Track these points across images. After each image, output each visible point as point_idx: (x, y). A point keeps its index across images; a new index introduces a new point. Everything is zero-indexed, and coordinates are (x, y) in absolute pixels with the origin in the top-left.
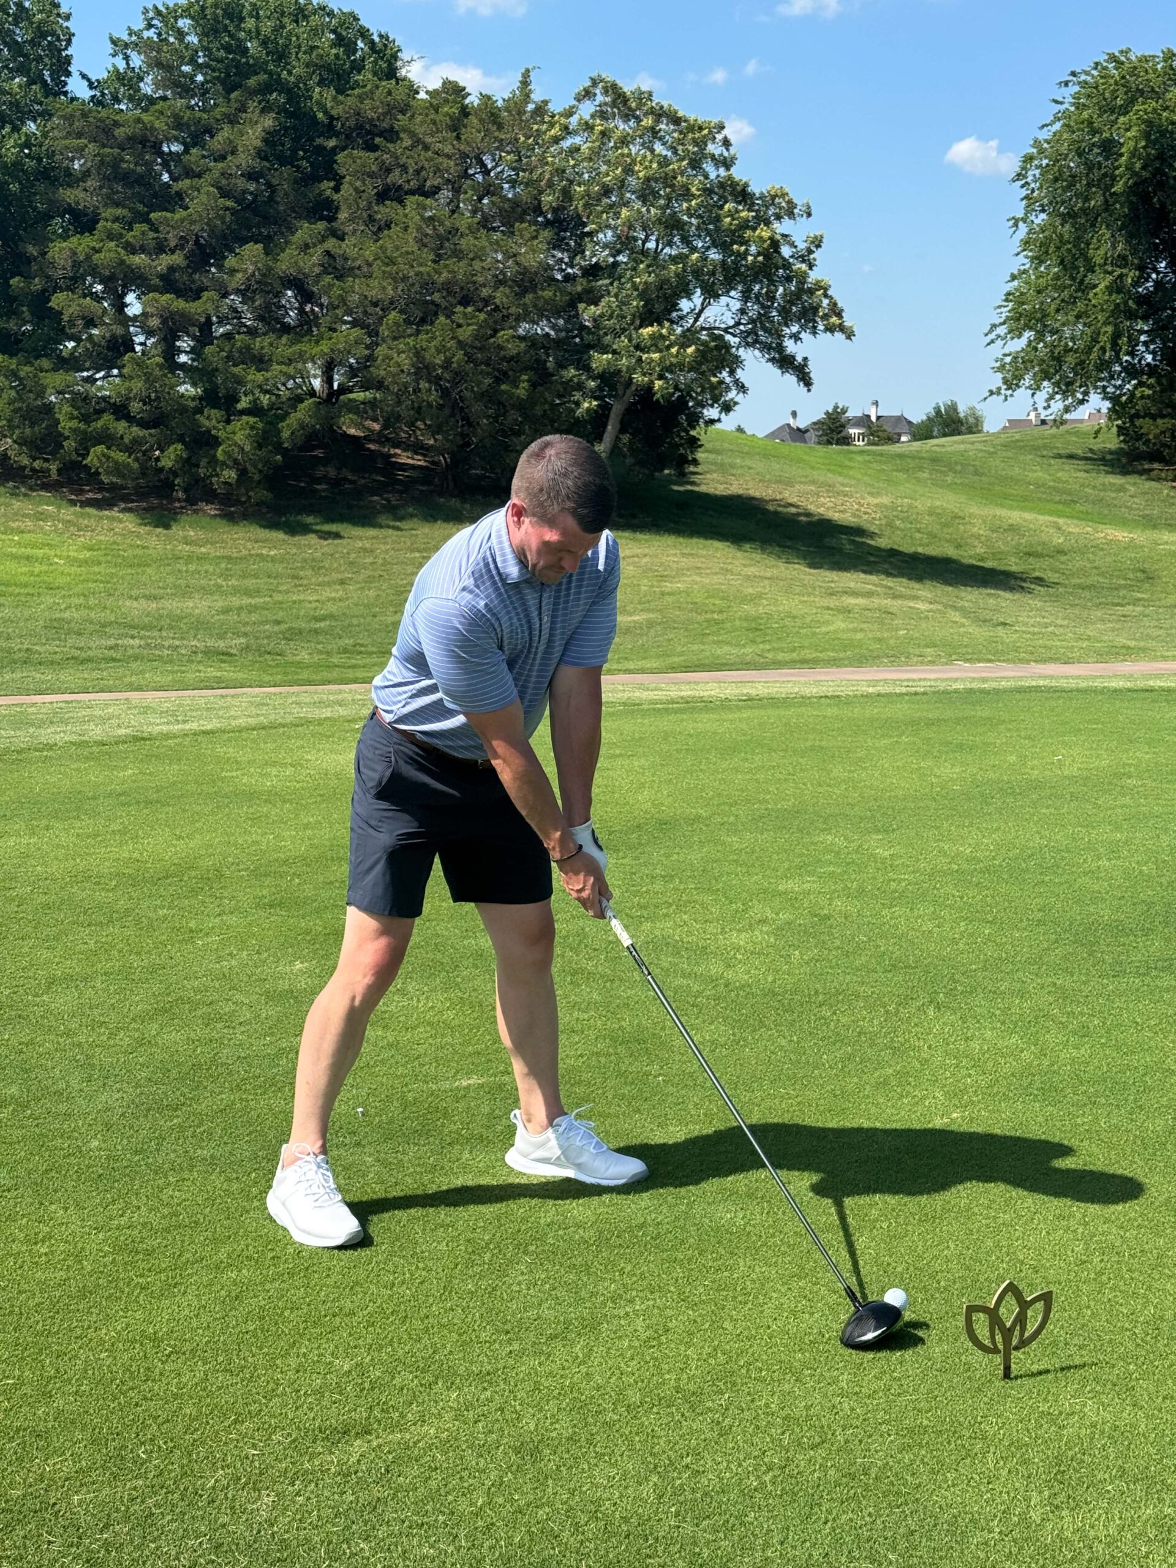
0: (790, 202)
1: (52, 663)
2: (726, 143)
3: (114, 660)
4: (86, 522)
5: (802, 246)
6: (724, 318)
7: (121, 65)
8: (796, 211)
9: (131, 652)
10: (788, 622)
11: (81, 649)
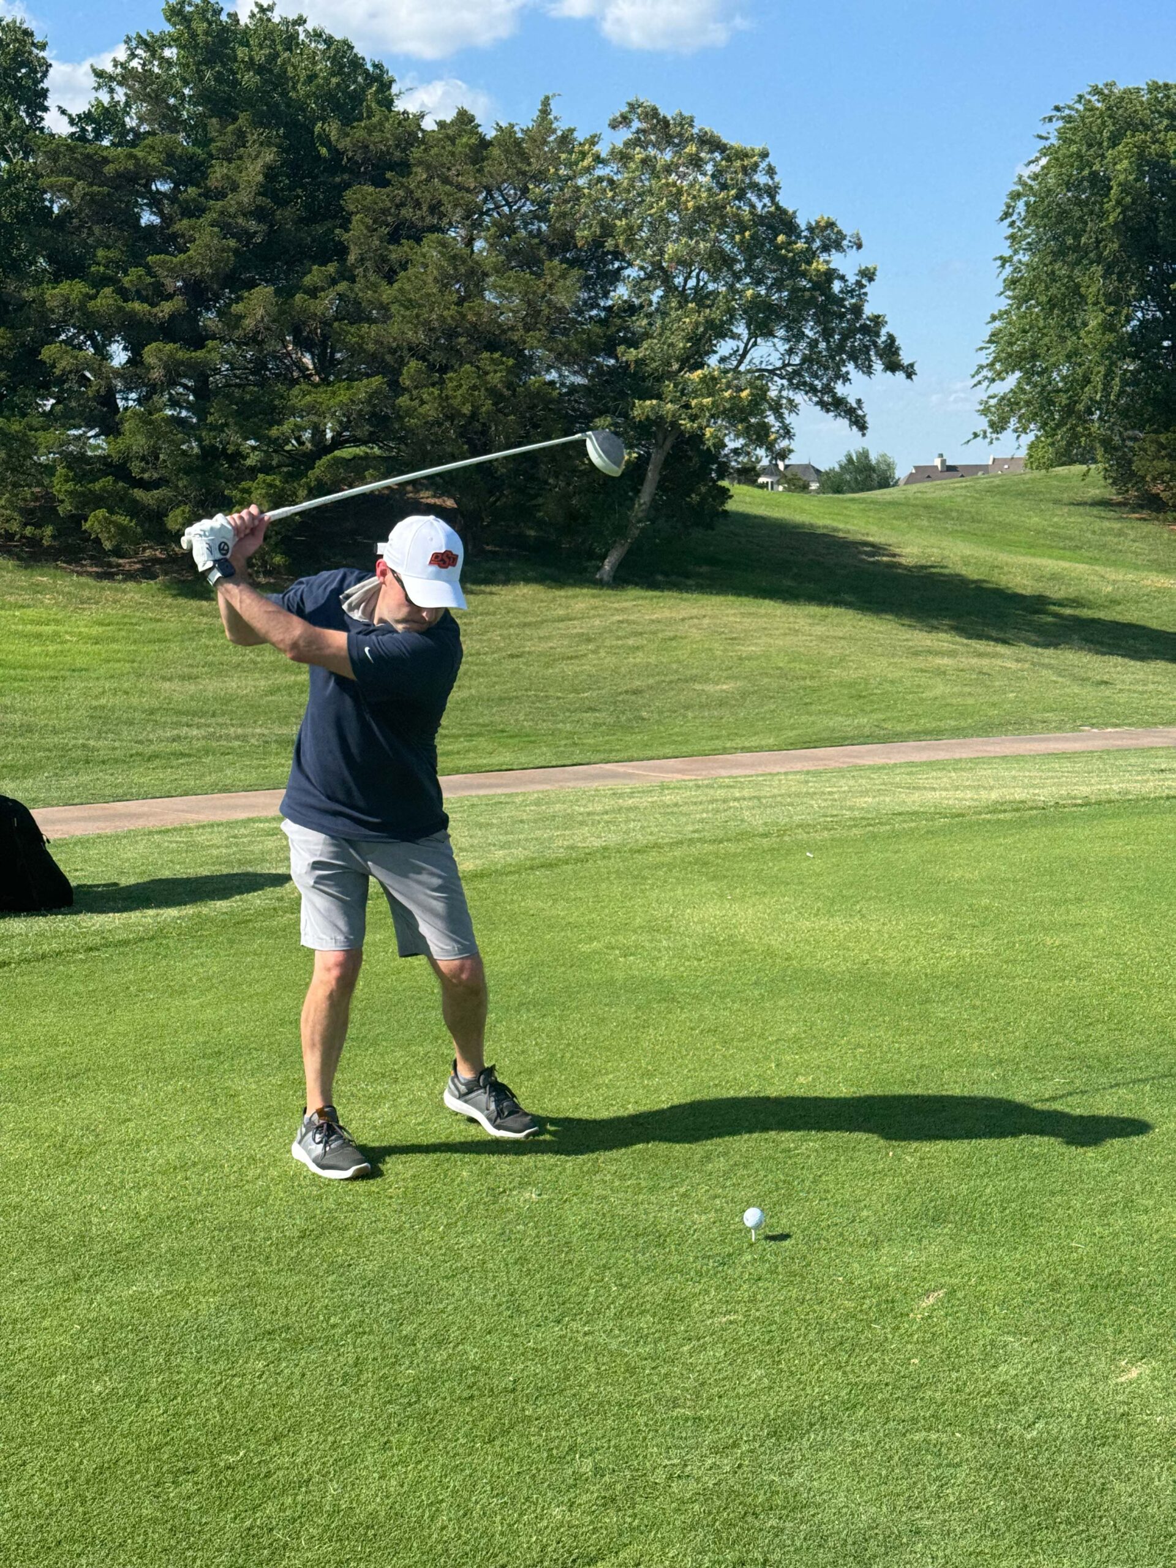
0: (839, 232)
1: (116, 761)
2: (771, 171)
3: (183, 755)
4: (86, 593)
5: (852, 279)
6: (772, 359)
7: (105, 98)
8: (845, 243)
9: (199, 744)
10: (887, 686)
11: (140, 742)
